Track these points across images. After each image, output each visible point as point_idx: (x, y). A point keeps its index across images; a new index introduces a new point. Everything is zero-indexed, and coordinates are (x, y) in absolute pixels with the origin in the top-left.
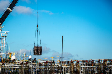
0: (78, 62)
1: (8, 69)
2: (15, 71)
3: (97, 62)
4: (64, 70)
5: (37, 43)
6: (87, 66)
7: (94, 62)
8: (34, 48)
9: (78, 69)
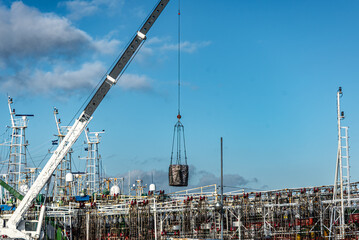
0: (259, 195)
1: (104, 217)
2: (120, 220)
3: (299, 194)
4: (229, 217)
5: (179, 157)
6: (279, 205)
7: (294, 194)
8: (170, 168)
9: (259, 210)
